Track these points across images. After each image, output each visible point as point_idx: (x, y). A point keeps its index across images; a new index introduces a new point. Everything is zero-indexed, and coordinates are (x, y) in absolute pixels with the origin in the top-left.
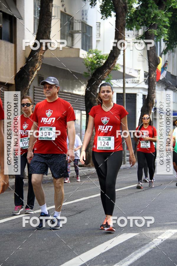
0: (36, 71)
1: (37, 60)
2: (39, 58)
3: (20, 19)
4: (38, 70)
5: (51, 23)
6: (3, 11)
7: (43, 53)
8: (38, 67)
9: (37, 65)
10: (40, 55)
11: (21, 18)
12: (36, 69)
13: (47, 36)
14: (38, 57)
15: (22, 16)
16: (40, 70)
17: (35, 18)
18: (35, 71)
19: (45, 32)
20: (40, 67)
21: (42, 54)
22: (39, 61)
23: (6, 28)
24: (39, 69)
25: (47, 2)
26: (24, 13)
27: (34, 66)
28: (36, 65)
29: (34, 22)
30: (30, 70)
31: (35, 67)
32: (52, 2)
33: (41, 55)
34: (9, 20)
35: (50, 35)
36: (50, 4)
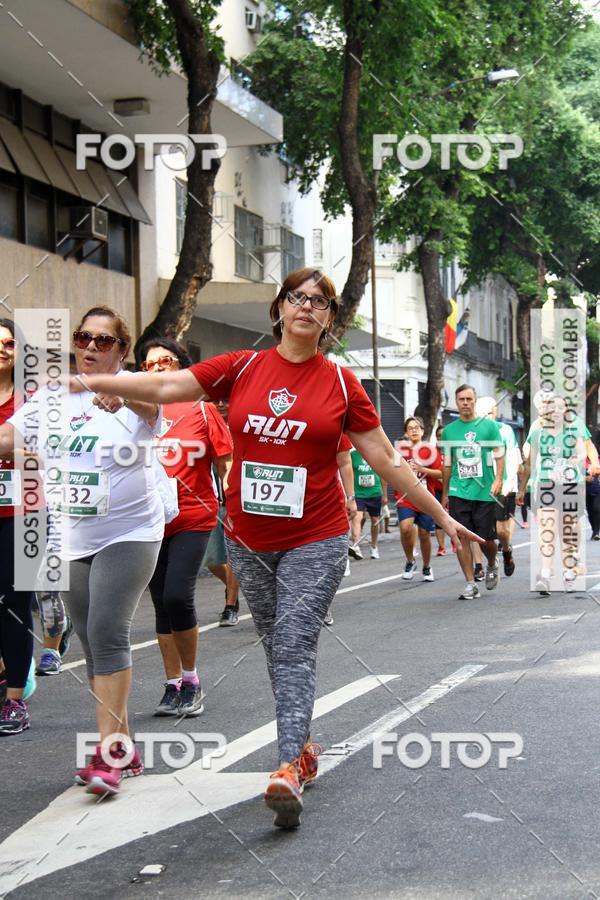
0: (181, 333)
1: (182, 309)
2: (186, 304)
3: (146, 223)
4: (184, 329)
5: (210, 229)
6: (109, 207)
7: (196, 294)
8: (185, 325)
9: (183, 319)
10: (187, 298)
11: (149, 222)
12: (180, 328)
13: (204, 257)
14: (184, 302)
15: (151, 218)
16: (188, 330)
17: (178, 222)
18: (178, 333)
19: (199, 249)
20: (188, 325)
21: (192, 296)
22: (186, 310)
23: (117, 244)
24: (187, 327)
25: (202, 185)
26: (154, 211)
27: (175, 322)
28: (181, 319)
29: (178, 231)
30: (167, 330)
31: (177, 324)
32: (213, 184)
33: (190, 299)
34: (124, 226)
35: (209, 254)
36: (209, 189)
